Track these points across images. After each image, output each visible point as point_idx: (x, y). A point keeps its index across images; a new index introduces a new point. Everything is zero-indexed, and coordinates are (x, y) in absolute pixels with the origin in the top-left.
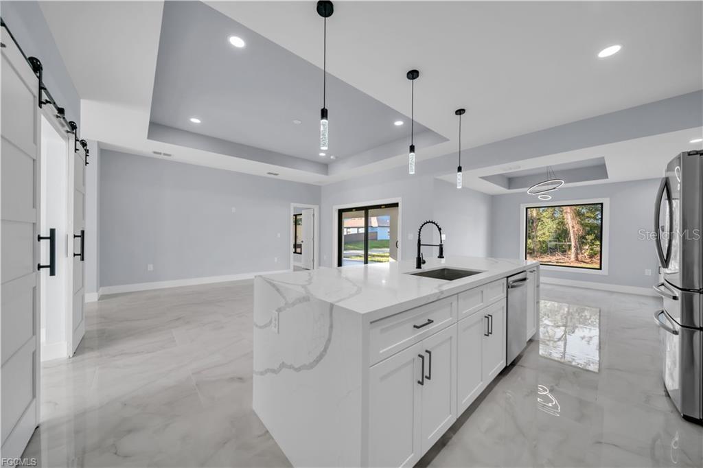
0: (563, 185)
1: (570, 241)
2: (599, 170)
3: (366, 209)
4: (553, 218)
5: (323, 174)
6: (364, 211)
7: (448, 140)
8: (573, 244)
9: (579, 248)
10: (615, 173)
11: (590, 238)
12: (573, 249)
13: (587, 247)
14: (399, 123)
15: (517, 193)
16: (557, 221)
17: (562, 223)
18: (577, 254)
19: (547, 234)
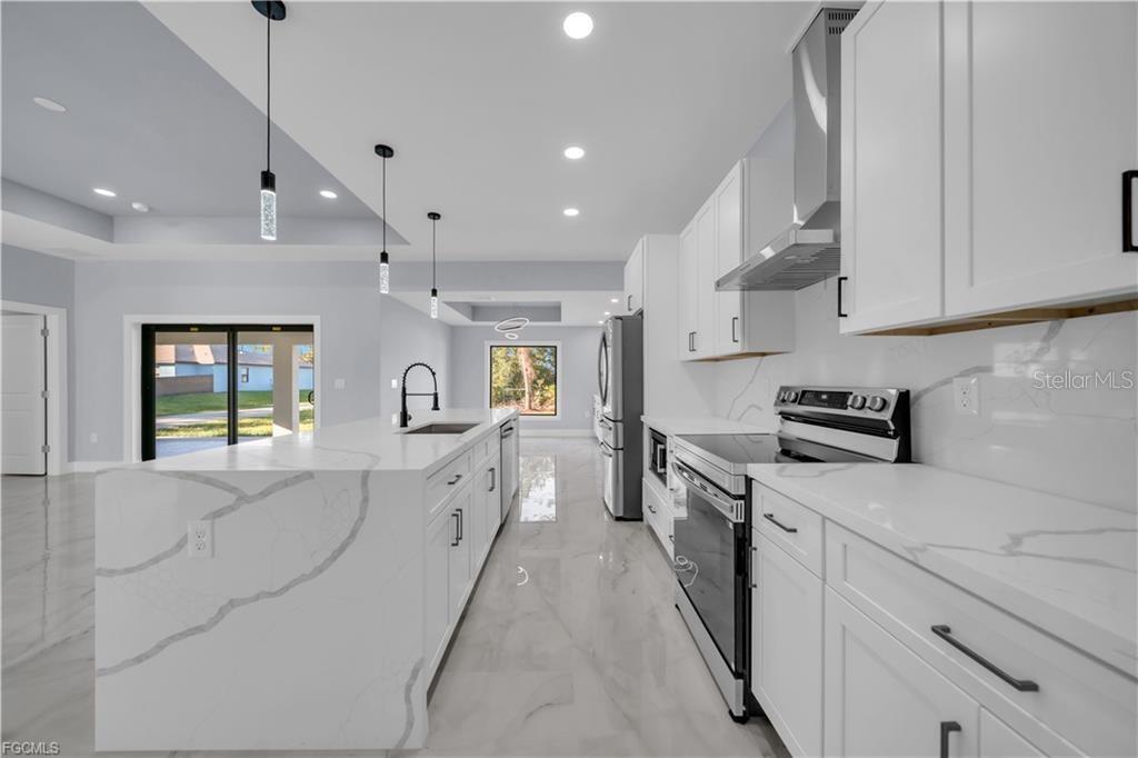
0: (528, 323)
1: (523, 386)
2: (554, 312)
3: (232, 330)
4: (507, 359)
5: (102, 238)
6: (226, 334)
7: (408, 244)
8: (527, 389)
9: (532, 395)
10: (568, 318)
11: (540, 382)
12: (527, 396)
13: (538, 393)
14: (328, 194)
15: (480, 327)
16: (510, 363)
17: (516, 365)
18: (530, 402)
19: (501, 378)
